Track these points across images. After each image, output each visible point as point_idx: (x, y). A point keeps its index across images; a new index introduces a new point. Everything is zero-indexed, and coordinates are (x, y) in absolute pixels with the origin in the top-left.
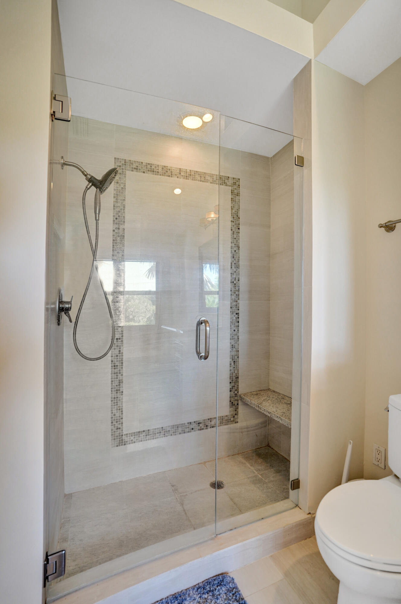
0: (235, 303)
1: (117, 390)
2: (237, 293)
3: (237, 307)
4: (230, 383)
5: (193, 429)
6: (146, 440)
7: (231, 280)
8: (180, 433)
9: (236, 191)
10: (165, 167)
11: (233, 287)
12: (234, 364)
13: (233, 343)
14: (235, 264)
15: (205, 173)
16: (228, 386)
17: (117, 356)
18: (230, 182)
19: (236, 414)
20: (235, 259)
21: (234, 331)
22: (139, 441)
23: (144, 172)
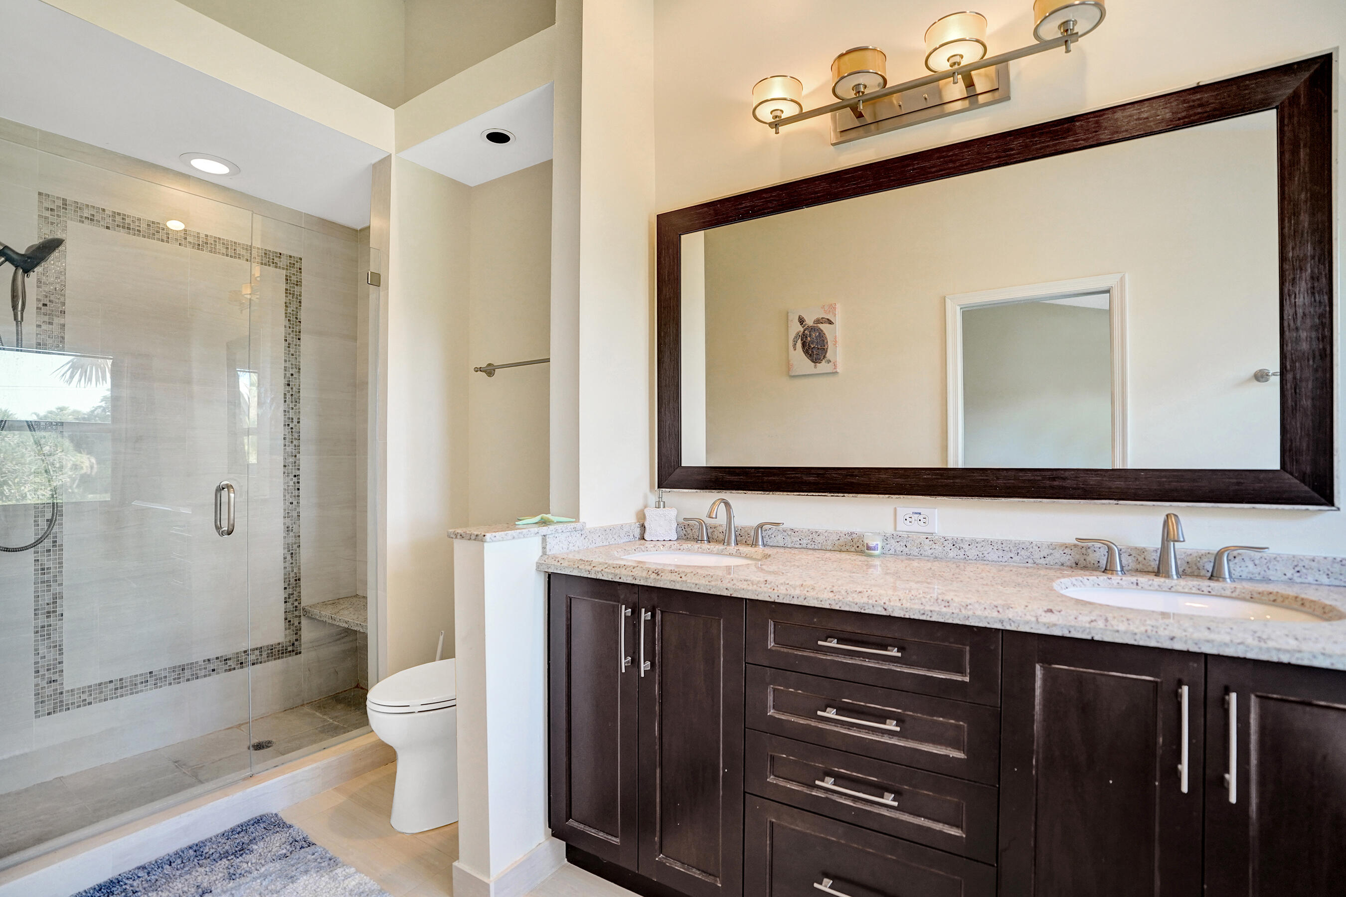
0: (291, 460)
1: (49, 612)
2: (295, 442)
3: (295, 466)
4: (285, 588)
5: (213, 670)
6: (117, 697)
7: (285, 421)
8: (188, 680)
9: (294, 278)
10: (153, 222)
11: (289, 433)
12: (292, 557)
13: (289, 522)
14: (292, 395)
15: (235, 243)
16: (282, 595)
17: (49, 551)
18: (284, 262)
19: (297, 640)
20: (292, 389)
21: (292, 503)
22: (100, 701)
23: (108, 228)
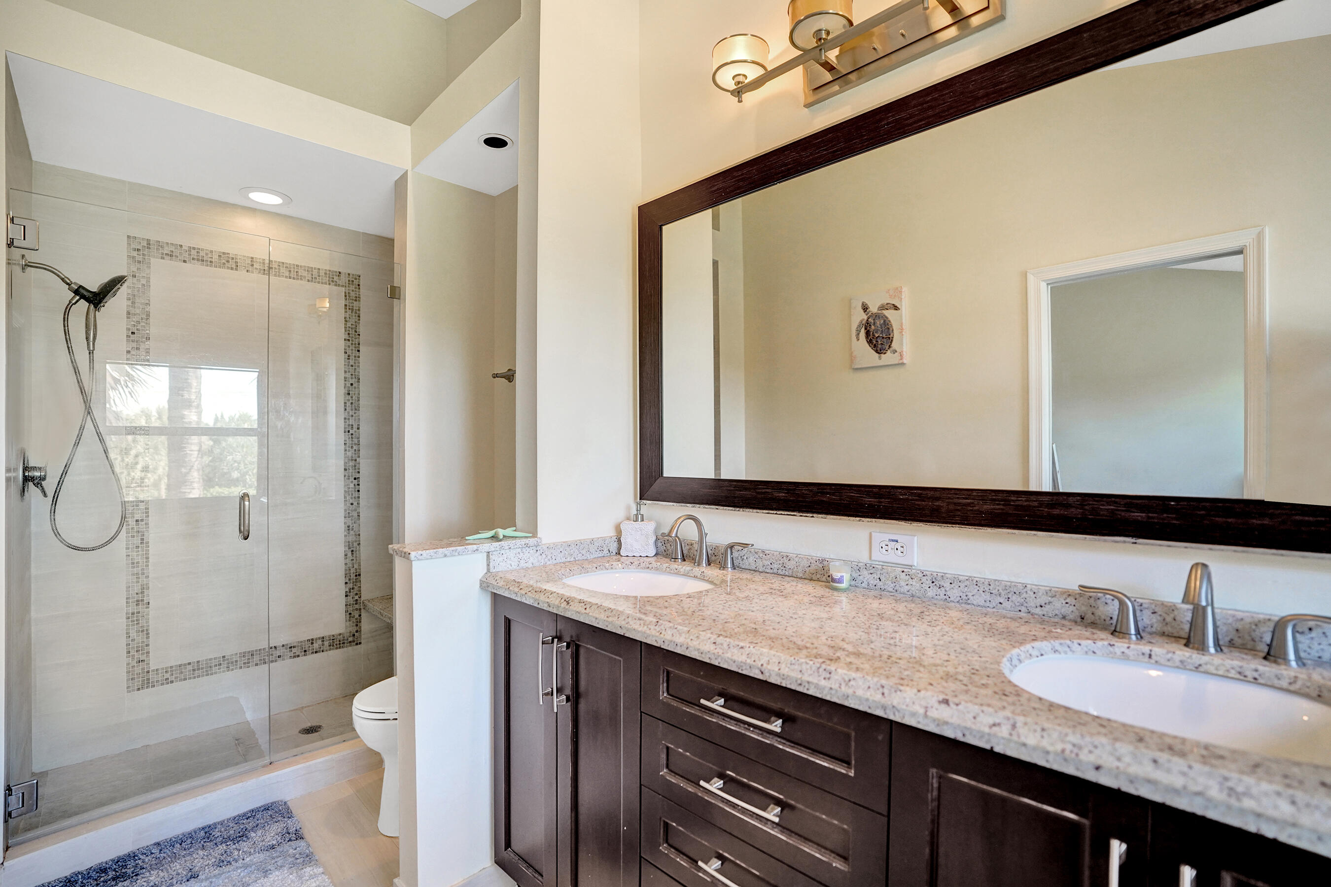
0: (352, 463)
1: (138, 601)
2: (355, 447)
3: (355, 469)
4: (346, 583)
5: (279, 657)
6: (195, 678)
7: (345, 428)
8: (257, 665)
9: (353, 294)
10: (224, 253)
11: (349, 438)
12: (352, 554)
13: (350, 522)
14: (352, 403)
15: (297, 266)
16: (342, 589)
17: (137, 547)
18: (344, 280)
19: (357, 631)
20: (352, 397)
21: (352, 504)
22: (181, 680)
23: (185, 261)
